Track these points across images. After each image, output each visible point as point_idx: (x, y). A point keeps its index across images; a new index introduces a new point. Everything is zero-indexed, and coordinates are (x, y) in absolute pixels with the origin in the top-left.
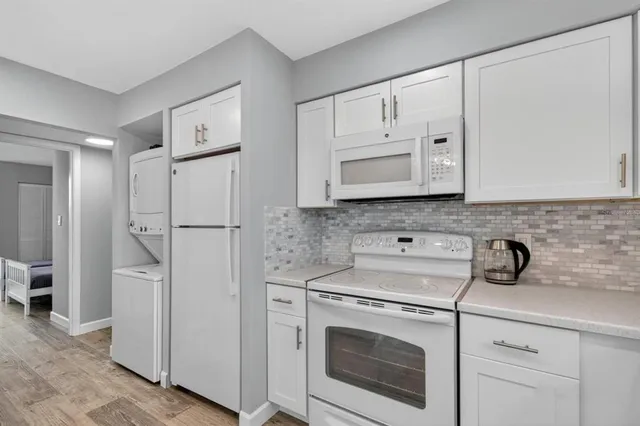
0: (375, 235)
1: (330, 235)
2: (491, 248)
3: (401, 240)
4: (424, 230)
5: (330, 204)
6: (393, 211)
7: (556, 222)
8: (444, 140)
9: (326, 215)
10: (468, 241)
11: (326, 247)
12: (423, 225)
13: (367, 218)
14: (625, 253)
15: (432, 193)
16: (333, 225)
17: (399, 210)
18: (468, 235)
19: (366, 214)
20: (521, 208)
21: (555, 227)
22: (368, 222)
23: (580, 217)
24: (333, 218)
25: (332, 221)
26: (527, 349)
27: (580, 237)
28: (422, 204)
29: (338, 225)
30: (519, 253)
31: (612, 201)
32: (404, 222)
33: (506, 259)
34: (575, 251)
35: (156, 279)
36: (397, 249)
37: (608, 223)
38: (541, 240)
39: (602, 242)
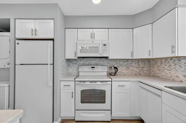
0: (85, 66)
1: (71, 66)
2: (111, 68)
3: (92, 67)
4: (97, 65)
5: (76, 58)
6: (89, 60)
7: (120, 63)
8: (105, 45)
9: (70, 61)
10: (106, 67)
11: (70, 70)
12: (96, 64)
13: (82, 62)
14: (129, 68)
15: (103, 56)
16: (72, 64)
17: (90, 60)
18: (106, 66)
19: (82, 61)
20: (115, 60)
21: (120, 64)
22: (82, 63)
23: (124, 62)
24: (72, 62)
25: (71, 63)
26: (123, 86)
27: (124, 66)
28: (96, 59)
29: (74, 64)
30: (116, 69)
31: (128, 59)
32: (92, 63)
33: (113, 71)
34: (123, 68)
35: (6, 86)
36: (91, 70)
37: (127, 63)
38: (118, 67)
39: (126, 67)
